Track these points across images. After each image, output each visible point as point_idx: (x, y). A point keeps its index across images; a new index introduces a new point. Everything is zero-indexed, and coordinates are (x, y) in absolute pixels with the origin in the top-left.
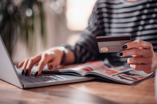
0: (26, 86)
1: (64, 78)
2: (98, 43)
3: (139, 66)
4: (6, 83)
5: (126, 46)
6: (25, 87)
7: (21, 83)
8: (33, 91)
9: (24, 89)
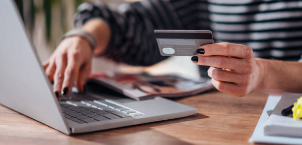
0: (75, 129)
1: (128, 108)
2: (157, 39)
3: (226, 86)
4: (35, 122)
5: (203, 50)
6: (73, 131)
7: (67, 124)
8: (90, 140)
9: (72, 135)
